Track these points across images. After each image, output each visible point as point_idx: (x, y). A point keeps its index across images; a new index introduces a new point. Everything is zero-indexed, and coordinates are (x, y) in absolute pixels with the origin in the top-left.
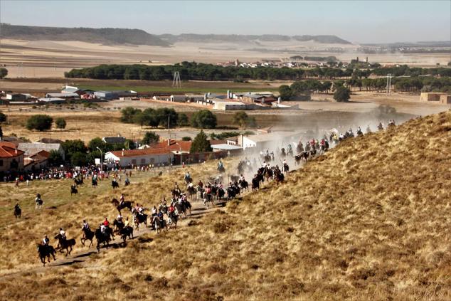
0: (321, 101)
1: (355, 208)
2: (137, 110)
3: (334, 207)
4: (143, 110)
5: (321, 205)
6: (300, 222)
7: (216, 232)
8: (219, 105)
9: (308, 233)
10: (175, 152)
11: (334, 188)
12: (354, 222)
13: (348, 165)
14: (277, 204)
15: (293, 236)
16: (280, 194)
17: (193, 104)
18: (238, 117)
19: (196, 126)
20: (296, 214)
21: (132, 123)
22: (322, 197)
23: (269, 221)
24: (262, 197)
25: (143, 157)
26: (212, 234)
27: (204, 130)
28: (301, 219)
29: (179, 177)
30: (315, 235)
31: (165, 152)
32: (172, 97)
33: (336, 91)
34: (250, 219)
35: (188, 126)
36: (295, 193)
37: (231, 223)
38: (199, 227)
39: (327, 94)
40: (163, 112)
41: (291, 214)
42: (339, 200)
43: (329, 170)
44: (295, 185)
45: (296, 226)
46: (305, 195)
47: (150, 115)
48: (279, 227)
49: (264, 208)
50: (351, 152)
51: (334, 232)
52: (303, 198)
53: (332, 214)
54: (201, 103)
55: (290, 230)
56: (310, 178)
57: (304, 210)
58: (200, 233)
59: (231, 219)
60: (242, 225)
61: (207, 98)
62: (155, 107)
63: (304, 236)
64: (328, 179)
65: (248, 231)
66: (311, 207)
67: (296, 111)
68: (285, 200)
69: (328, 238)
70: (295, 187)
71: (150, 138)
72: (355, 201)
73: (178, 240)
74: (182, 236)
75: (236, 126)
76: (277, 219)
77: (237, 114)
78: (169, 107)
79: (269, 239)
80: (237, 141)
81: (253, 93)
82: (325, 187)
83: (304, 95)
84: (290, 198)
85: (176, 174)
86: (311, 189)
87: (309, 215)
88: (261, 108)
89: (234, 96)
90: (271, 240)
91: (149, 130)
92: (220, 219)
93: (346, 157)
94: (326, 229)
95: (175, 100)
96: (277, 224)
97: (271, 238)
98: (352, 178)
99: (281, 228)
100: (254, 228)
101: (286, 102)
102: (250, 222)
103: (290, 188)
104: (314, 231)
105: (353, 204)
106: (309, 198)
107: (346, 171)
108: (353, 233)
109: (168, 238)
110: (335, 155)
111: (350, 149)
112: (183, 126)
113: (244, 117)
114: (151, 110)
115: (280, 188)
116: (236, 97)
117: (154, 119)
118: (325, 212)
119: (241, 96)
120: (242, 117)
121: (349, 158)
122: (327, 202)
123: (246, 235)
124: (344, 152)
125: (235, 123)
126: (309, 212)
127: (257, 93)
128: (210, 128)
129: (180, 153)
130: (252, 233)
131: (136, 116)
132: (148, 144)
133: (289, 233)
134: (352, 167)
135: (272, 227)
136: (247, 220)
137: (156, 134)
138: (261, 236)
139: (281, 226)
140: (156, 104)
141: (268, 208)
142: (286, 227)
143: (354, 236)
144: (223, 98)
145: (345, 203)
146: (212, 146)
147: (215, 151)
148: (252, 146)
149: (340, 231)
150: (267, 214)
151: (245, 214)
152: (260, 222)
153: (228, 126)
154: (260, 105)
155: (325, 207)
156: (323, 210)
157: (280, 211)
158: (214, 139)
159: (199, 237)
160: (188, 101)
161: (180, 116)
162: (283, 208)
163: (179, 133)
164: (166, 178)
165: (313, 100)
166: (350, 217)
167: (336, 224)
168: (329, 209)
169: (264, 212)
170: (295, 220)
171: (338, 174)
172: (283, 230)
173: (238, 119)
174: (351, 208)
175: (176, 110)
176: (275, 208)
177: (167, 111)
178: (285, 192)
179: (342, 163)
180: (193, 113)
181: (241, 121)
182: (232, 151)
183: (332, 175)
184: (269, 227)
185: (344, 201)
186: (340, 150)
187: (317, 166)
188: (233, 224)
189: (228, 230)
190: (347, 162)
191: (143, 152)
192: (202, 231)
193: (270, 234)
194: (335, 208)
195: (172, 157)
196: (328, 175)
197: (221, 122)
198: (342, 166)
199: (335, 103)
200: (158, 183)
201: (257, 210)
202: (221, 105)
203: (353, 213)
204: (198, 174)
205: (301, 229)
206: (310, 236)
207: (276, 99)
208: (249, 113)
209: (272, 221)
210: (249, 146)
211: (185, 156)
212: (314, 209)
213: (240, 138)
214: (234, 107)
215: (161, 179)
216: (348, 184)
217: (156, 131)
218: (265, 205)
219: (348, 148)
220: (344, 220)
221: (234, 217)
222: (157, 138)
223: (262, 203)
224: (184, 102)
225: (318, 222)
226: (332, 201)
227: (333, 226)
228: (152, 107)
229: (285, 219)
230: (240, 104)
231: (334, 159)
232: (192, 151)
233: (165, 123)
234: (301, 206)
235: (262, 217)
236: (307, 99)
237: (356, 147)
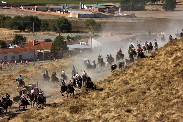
0: (153, 10)
1: (179, 94)
2: (7, 17)
3: (162, 93)
4: (12, 17)
5: (152, 91)
6: (137, 105)
7: (71, 112)
8: (73, 14)
9: (142, 113)
10: (39, 51)
11: (163, 78)
12: (179, 105)
13: (174, 60)
14: (118, 91)
15: (131, 116)
16: (121, 83)
17: (53, 13)
18: (88, 23)
19: (55, 30)
20: (133, 99)
21: (4, 27)
22: (153, 85)
23: (112, 104)
24: (107, 85)
25: (13, 54)
26: (68, 114)
27: (61, 34)
28: (137, 102)
29: (42, 70)
30: (148, 115)
31: (31, 50)
32: (36, 7)
33: (164, 2)
34: (97, 102)
35: (49, 30)
36: (133, 82)
37: (83, 106)
38: (57, 109)
39: (158, 4)
40: (29, 18)
41: (129, 98)
42: (166, 88)
43: (159, 64)
44: (132, 76)
45: (133, 108)
46: (140, 84)
47: (19, 21)
48: (120, 108)
49: (108, 93)
50: (176, 51)
51: (163, 112)
52: (138, 86)
53: (161, 98)
54: (59, 12)
55: (129, 111)
56: (144, 71)
57: (139, 96)
58: (58, 114)
59: (83, 102)
60: (91, 107)
61: (64, 8)
62: (22, 15)
63: (140, 116)
64: (158, 71)
65: (96, 112)
66: (145, 93)
67: (133, 18)
68: (124, 88)
69: (159, 117)
70: (132, 78)
71: (19, 40)
72: (179, 88)
73: (41, 120)
74: (44, 116)
75: (86, 30)
76: (118, 102)
77: (88, 21)
78: (34, 15)
79: (112, 118)
80: (87, 42)
81: (99, 5)
82: (156, 77)
83: (139, 6)
84: (129, 86)
85: (39, 68)
86: (145, 79)
87: (143, 100)
88: (106, 16)
89: (85, 7)
90: (114, 119)
91: (18, 33)
92: (74, 102)
93: (172, 54)
94: (156, 111)
95: (38, 9)
96: (118, 106)
97: (113, 117)
98: (177, 70)
99: (122, 109)
100: (101, 109)
101: (126, 12)
102: (98, 105)
103: (128, 79)
104: (147, 111)
105: (178, 91)
106: (144, 86)
107: (173, 65)
108: (178, 114)
109: (33, 118)
110: (163, 53)
111: (176, 48)
112: (45, 30)
113: (93, 23)
114: (19, 17)
115: (121, 78)
116: (87, 8)
117: (22, 25)
118: (156, 97)
119: (91, 7)
120: (91, 24)
121: (174, 55)
122: (158, 89)
123: (94, 115)
124: (171, 50)
125: (85, 28)
126: (143, 97)
127: (103, 4)
128: (66, 32)
129: (42, 51)
130: (99, 113)
131: (7, 22)
132: (17, 44)
133: (127, 114)
134: (177, 62)
135: (114, 109)
136: (95, 103)
137: (23, 36)
138: (106, 115)
139: (121, 107)
140: (23, 12)
141: (111, 93)
142: (126, 109)
143: (179, 116)
144: (76, 8)
145: (171, 90)
146: (67, 46)
147: (70, 49)
148: (99, 46)
149: (168, 112)
150: (110, 98)
151: (94, 99)
152: (105, 105)
153: (80, 30)
154: (105, 14)
155: (156, 93)
156: (154, 95)
157: (120, 96)
158: (69, 41)
159: (57, 117)
160: (49, 11)
161: (42, 22)
162: (123, 94)
163: (42, 36)
164: (31, 71)
165: (146, 10)
166: (175, 101)
167: (164, 106)
168: (159, 94)
169: (108, 97)
170: (132, 103)
171: (165, 68)
172: (123, 111)
173: (88, 25)
174: (176, 93)
175: (40, 17)
176: (117, 94)
177: (32, 18)
178: (124, 81)
179: (169, 59)
180: (53, 20)
181: (90, 26)
182: (83, 50)
183: (161, 68)
184: (112, 109)
185: (170, 88)
186: (167, 49)
187: (149, 61)
188: (84, 107)
189: (80, 111)
190: (173, 58)
191: (13, 51)
192: (60, 112)
193: (113, 114)
194: (164, 94)
195: (37, 54)
196: (158, 68)
197: (75, 27)
198: (169, 61)
199: (163, 12)
200: (26, 74)
201: (103, 95)
202: (75, 14)
203: (178, 98)
204: (57, 67)
205: (137, 110)
206: (144, 116)
207: (117, 9)
208: (97, 20)
209: (114, 104)
210: (96, 46)
211: (46, 53)
212: (147, 94)
213: (90, 39)
214: (85, 16)
215: (28, 72)
216: (173, 75)
217: (24, 34)
218: (109, 92)
219: (174, 47)
220: (171, 104)
221: (85, 101)
222: (24, 39)
223: (107, 90)
224: (46, 11)
225: (151, 105)
226: (161, 88)
227: (162, 108)
228: (20, 15)
229: (124, 102)
230: (90, 13)
231: (163, 56)
232: (52, 50)
233: (31, 28)
234: (137, 92)
235: (107, 101)
236: (142, 9)
237: (180, 46)
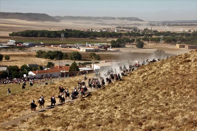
0: (130, 48)
1: (146, 97)
2: (44, 52)
3: (136, 97)
4: (47, 51)
5: (130, 96)
6: (121, 104)
7: (81, 109)
8: (82, 50)
9: (124, 109)
10: (62, 71)
11: (136, 88)
12: (145, 104)
13: (143, 78)
14: (109, 96)
15: (117, 111)
16: (111, 91)
17: (70, 49)
18: (92, 55)
19: (72, 59)
20: (118, 100)
21: (42, 57)
22: (131, 92)
23: (106, 103)
24: (103, 92)
25: (46, 74)
26: (79, 110)
27: (75, 61)
28: (121, 102)
29: (64, 83)
30: (127, 110)
31: (57, 71)
32: (60, 45)
33: (137, 43)
34: (97, 103)
35: (68, 59)
36: (118, 91)
37: (88, 105)
38: (73, 106)
39: (133, 44)
40: (56, 52)
41: (116, 100)
42: (138, 94)
43: (134, 80)
44: (118, 87)
45: (118, 106)
46: (123, 91)
47: (50, 54)
48: (110, 106)
49: (103, 97)
50: (144, 72)
51: (136, 108)
52: (122, 93)
53: (135, 100)
54: (74, 48)
55: (116, 108)
56: (125, 84)
57: (122, 99)
58: (73, 109)
59: (88, 102)
60: (93, 105)
61: (77, 46)
62: (52, 50)
63: (122, 111)
64: (133, 84)
65: (96, 108)
66: (125, 97)
67: (119, 52)
68: (113, 94)
69: (133, 111)
70: (118, 88)
71: (50, 65)
72: (146, 94)
73: (63, 113)
74: (65, 111)
75: (90, 59)
76: (110, 103)
77: (91, 53)
78: (59, 50)
79: (106, 112)
80: (91, 66)
81: (98, 44)
82: (132, 88)
83: (122, 45)
84: (116, 93)
85: (62, 82)
86: (126, 88)
87: (125, 101)
88: (102, 51)
89: (90, 45)
90: (107, 113)
91: (50, 61)
92: (83, 103)
93: (142, 74)
94: (132, 108)
95: (62, 47)
96: (109, 105)
97: (107, 111)
98: (144, 83)
99: (112, 107)
100: (99, 107)
101: (114, 48)
102: (97, 104)
103: (116, 88)
104: (127, 108)
105: (145, 96)
106: (125, 93)
107: (142, 80)
108: (145, 109)
109: (58, 112)
110: (136, 73)
111: (144, 70)
112: (66, 59)
113: (95, 55)
114: (50, 52)
115: (111, 88)
116: (91, 46)
117: (52, 56)
118: (132, 99)
119: (93, 45)
120: (94, 55)
121: (143, 74)
122: (133, 95)
123: (95, 110)
124: (141, 71)
125: (90, 58)
126: (124, 100)
127: (101, 44)
128: (78, 60)
129: (64, 72)
130: (98, 109)
131: (43, 54)
132: (49, 67)
133: (115, 109)
134: (145, 78)
135: (107, 107)
136: (95, 103)
137: (53, 63)
138: (102, 111)
139: (112, 106)
140: (53, 48)
141: (106, 97)
142: (114, 106)
143: (145, 110)
144: (84, 46)
145: (141, 95)
146: (79, 68)
147: (80, 71)
148: (98, 68)
149: (139, 108)
150: (105, 100)
151: (95, 100)
152: (102, 104)
153: (87, 59)
154: (102, 49)
155: (132, 97)
156: (131, 98)
157: (111, 99)
158: (80, 65)
159: (72, 111)
160: (68, 48)
161: (64, 54)
162: (112, 98)
163: (64, 62)
164: (57, 84)
165: (126, 47)
166: (143, 101)
167: (137, 105)
168: (134, 98)
169: (104, 100)
170: (118, 103)
171: (138, 82)
172: (112, 108)
173: (92, 56)
174: (144, 97)
175: (62, 52)
176: (108, 97)
177: (58, 52)
178: (113, 90)
179: (140, 77)
180: (71, 53)
181: (93, 57)
182: (89, 71)
183: (135, 82)
184: (106, 107)
185: (140, 94)
186: (139, 71)
187: (128, 78)
188: (89, 105)
189: (87, 108)
190: (142, 76)
191: (47, 71)
192: (74, 108)
193: (106, 110)
194: (137, 98)
195: (61, 74)
196: (133, 82)
197: (84, 57)
198: (140, 78)
199: (136, 49)
200: (54, 86)
201: (100, 98)
202: (84, 49)
203: (145, 100)
204: (73, 81)
205: (121, 107)
206: (125, 111)
207: (109, 47)
208: (97, 53)
209: (107, 103)
210: (97, 69)
211: (66, 73)
212: (127, 98)
213: (92, 65)
214: (90, 51)
215: (55, 84)
216: (143, 86)
217: (53, 61)
218: (104, 96)
219: (143, 70)
220: (141, 103)
221: (89, 102)
222: (53, 65)
223: (102, 95)
224: (66, 48)
225: (129, 104)
226: (135, 94)
227: (135, 106)
228: (51, 50)
229: (113, 103)
230: (93, 49)
231: (136, 75)
232: (70, 71)
233: (57, 58)
234: (121, 96)
235: (103, 102)
236: (124, 47)
237: (146, 69)
